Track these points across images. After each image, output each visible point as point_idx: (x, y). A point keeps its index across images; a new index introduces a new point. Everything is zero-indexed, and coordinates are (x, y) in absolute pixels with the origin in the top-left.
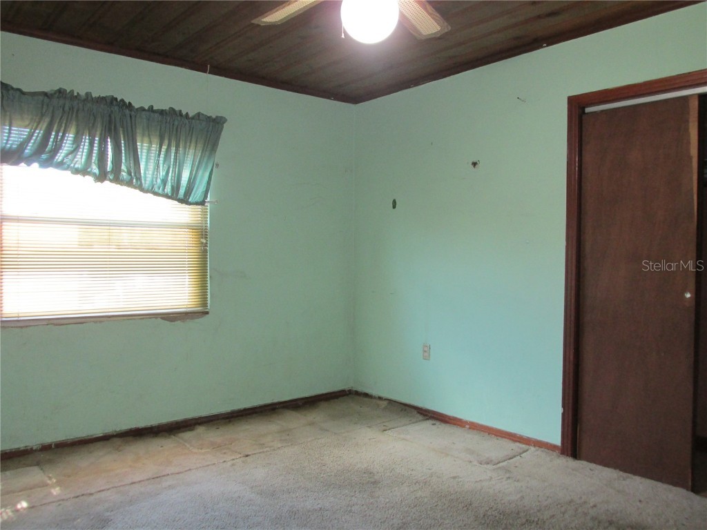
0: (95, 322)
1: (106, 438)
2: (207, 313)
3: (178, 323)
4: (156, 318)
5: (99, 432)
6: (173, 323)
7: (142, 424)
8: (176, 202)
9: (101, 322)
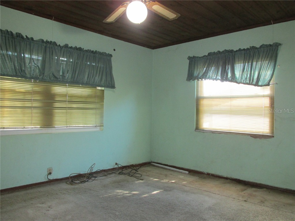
0: (225, 134)
1: (227, 178)
2: (273, 137)
3: (258, 139)
4: (248, 136)
5: (225, 175)
6: (255, 139)
7: (242, 178)
8: (253, 86)
9: (227, 134)
